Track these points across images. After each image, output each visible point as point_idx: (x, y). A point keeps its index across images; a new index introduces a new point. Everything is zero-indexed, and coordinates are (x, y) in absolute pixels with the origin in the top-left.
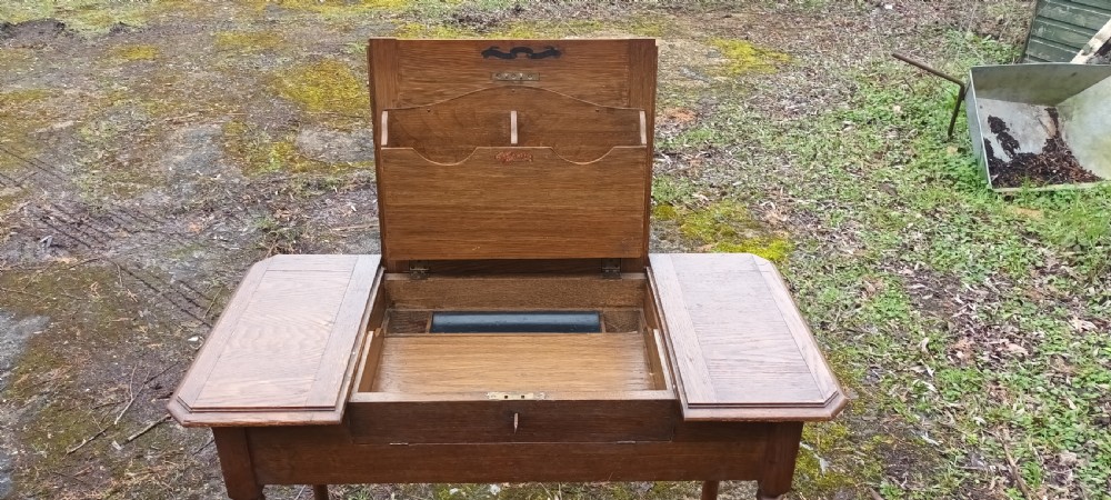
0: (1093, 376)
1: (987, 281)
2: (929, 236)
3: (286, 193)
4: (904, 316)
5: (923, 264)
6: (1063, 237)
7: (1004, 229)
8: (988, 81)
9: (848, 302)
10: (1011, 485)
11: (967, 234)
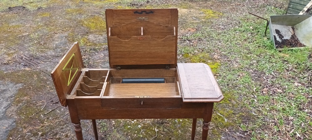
0: (299, 98)
1: (273, 73)
2: (258, 62)
3: (85, 52)
4: (250, 82)
5: (256, 69)
6: (294, 61)
7: (278, 60)
8: (275, 20)
9: (235, 79)
10: (275, 125)
11: (268, 61)
